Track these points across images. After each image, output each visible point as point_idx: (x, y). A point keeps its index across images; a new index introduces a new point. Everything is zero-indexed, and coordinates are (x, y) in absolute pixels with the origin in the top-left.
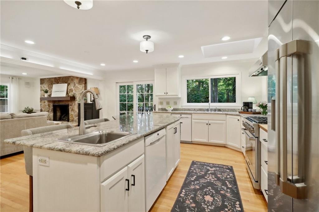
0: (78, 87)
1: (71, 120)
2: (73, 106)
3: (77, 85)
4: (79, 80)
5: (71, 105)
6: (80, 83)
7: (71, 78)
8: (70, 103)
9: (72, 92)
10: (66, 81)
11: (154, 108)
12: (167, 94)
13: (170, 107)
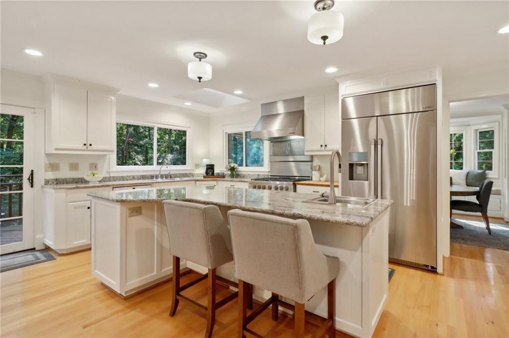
11: (29, 179)
12: (90, 148)
13: (94, 175)
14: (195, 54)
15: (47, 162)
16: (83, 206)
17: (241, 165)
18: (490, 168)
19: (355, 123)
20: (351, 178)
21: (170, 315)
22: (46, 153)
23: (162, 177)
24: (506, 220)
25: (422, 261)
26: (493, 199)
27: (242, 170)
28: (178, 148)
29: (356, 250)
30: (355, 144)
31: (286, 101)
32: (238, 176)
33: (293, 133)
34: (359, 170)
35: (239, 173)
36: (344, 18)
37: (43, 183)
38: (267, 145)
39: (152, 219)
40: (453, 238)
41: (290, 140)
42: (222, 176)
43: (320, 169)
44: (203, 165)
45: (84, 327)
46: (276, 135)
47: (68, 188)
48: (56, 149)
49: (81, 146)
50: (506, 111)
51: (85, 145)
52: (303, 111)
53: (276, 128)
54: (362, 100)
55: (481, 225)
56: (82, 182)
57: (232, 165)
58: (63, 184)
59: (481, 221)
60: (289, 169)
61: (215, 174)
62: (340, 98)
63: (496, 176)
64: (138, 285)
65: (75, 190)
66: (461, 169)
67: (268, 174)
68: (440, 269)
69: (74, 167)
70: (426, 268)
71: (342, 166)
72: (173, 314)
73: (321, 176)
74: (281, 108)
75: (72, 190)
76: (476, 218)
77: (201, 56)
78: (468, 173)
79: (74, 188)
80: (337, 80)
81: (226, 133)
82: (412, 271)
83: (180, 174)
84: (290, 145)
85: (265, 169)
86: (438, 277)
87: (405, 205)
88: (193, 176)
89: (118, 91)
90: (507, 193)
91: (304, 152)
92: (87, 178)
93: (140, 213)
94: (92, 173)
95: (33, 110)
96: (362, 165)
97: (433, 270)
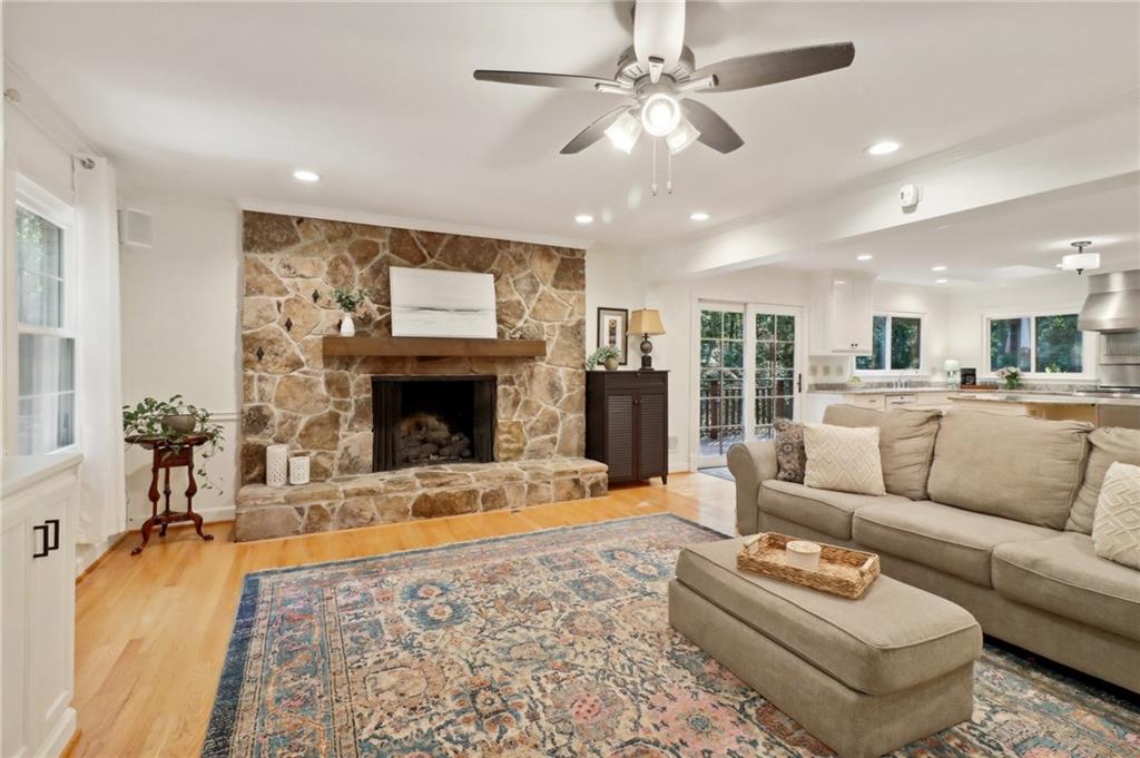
0: (552, 300)
1: (508, 450)
2: (522, 384)
3: (542, 288)
4: (558, 270)
5: (510, 381)
6: (561, 284)
7: (513, 249)
8: (502, 373)
9: (520, 317)
10: (481, 258)
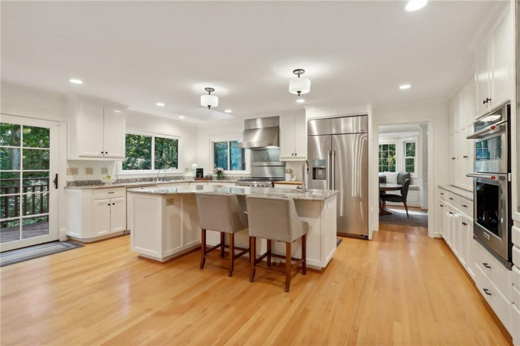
11: (54, 182)
12: (106, 155)
13: (109, 178)
14: (206, 89)
15: (68, 167)
16: (103, 204)
17: (226, 169)
18: (413, 170)
19: (317, 139)
20: (314, 178)
21: (200, 268)
22: (68, 159)
23: (160, 179)
24: (422, 208)
25: (359, 233)
26: (410, 193)
27: (227, 173)
28: (148, 152)
29: (317, 217)
30: (316, 153)
31: (263, 119)
32: (224, 178)
33: (271, 145)
34: (320, 172)
35: (224, 176)
36: (311, 83)
37: (65, 185)
38: (248, 153)
39: (180, 208)
40: (381, 220)
41: (267, 149)
42: (209, 178)
43: (291, 172)
44: (193, 169)
45: (145, 277)
46: (256, 145)
47: (94, 189)
48: (80, 157)
49: (98, 154)
50: (421, 129)
51: (102, 152)
52: (278, 128)
53: (256, 140)
54: (322, 122)
55: (403, 212)
56: (96, 184)
57: (219, 169)
58: (81, 185)
59: (403, 209)
60: (263, 172)
61: (204, 177)
62: (307, 120)
63: (416, 177)
64: (171, 254)
65: (99, 190)
66: (395, 171)
67: (249, 176)
68: (370, 238)
69: (89, 171)
70: (362, 237)
71: (309, 170)
72: (202, 267)
73: (292, 177)
74: (259, 124)
75: (97, 190)
76: (399, 207)
77: (210, 91)
78: (399, 174)
79: (98, 188)
80: (305, 107)
81: (212, 142)
82: (354, 240)
83: (173, 177)
84: (267, 153)
85: (247, 172)
86: (369, 242)
87: (353, 195)
88: (184, 179)
89: (127, 107)
90: (422, 189)
91: (278, 158)
92: (103, 181)
93: (173, 203)
94: (107, 176)
95: (57, 123)
96: (322, 169)
97: (366, 238)
